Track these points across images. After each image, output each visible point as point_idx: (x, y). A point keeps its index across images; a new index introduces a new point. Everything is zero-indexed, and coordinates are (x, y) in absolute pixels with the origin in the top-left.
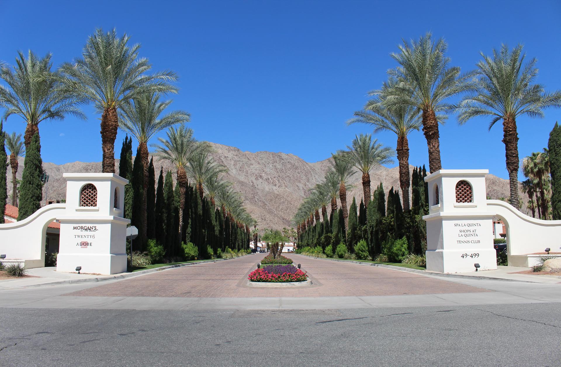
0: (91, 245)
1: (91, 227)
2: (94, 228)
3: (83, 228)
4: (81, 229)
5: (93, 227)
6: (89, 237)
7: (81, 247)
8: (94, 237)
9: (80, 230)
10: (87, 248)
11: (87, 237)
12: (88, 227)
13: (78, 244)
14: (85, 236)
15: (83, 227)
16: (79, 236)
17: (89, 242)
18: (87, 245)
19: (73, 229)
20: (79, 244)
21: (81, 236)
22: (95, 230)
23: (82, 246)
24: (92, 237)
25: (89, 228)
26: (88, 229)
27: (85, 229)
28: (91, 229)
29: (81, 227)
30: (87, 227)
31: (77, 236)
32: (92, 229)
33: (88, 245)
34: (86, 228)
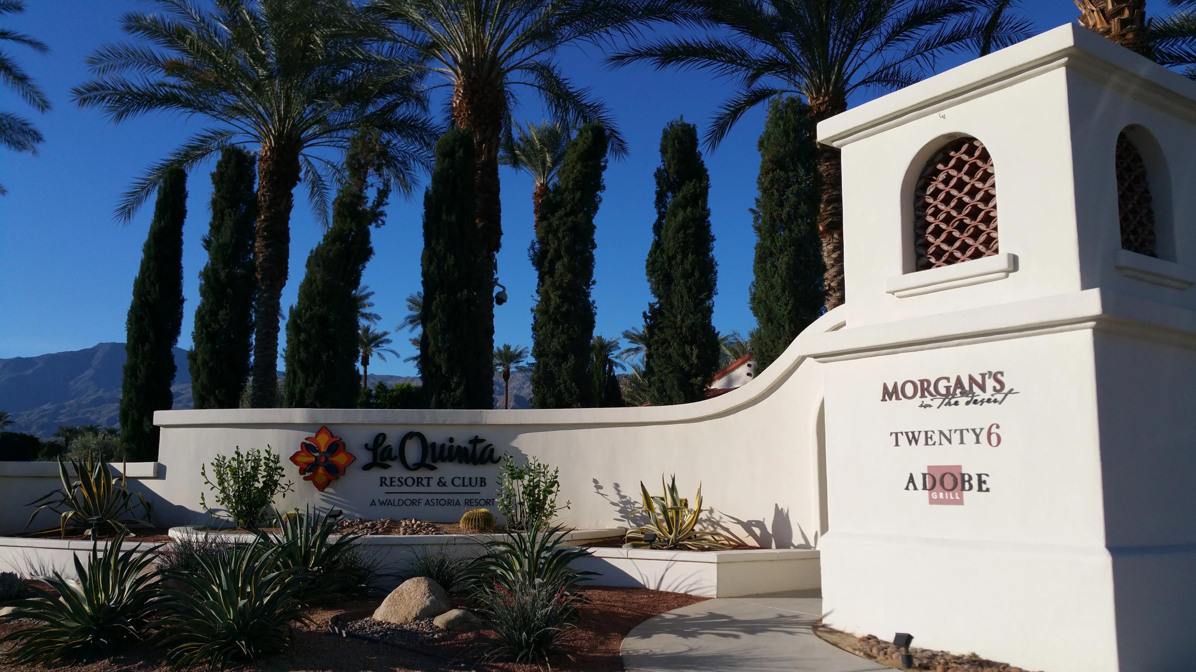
0: (984, 487)
1: (971, 379)
2: (990, 383)
3: (932, 389)
4: (923, 396)
5: (983, 376)
6: (970, 437)
7: (932, 502)
8: (994, 438)
9: (918, 400)
10: (960, 502)
11: (956, 437)
12: (959, 381)
13: (911, 479)
14: (947, 434)
15: (929, 382)
16: (913, 439)
17: (970, 469)
18: (963, 489)
19: (884, 400)
20: (919, 482)
21: (923, 435)
22: (999, 397)
23: (934, 495)
24: (983, 437)
25: (962, 387)
26: (958, 391)
27: (943, 391)
28: (976, 389)
29: (922, 382)
30: (952, 383)
31: (903, 439)
32: (983, 388)
33: (967, 486)
34: (948, 388)
